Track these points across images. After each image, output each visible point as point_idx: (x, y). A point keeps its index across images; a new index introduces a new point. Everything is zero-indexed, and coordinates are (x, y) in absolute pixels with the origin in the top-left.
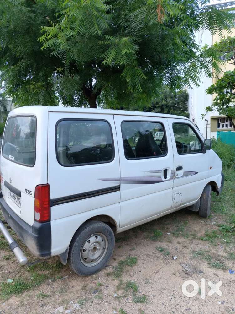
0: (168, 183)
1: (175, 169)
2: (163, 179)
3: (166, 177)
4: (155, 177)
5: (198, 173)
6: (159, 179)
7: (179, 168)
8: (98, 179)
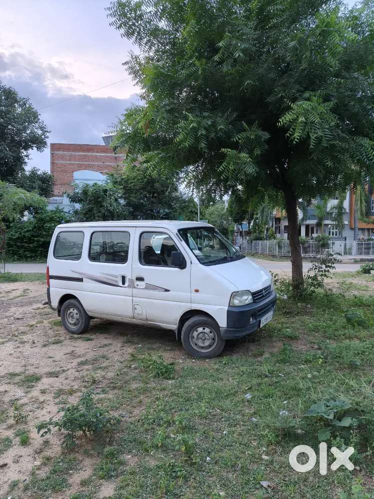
0: (125, 290)
1: (134, 278)
2: (120, 284)
3: (124, 283)
4: (111, 280)
5: (169, 292)
6: (115, 283)
7: (140, 279)
8: (70, 270)
